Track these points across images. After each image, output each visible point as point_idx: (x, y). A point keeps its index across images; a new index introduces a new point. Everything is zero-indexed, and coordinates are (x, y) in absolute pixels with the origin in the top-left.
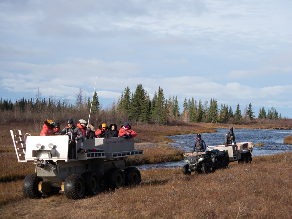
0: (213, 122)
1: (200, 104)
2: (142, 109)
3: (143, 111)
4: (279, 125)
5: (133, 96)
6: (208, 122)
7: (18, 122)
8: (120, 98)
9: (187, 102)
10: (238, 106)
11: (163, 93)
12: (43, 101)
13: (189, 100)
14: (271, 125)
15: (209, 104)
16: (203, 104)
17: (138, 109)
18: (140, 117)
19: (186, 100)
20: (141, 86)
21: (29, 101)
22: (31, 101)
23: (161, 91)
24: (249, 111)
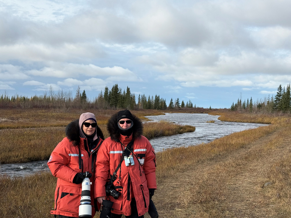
0: (157, 109)
1: (149, 98)
2: (118, 100)
3: (119, 101)
4: (196, 111)
5: (110, 93)
6: (154, 109)
7: (38, 107)
8: (100, 94)
9: (141, 97)
10: (172, 99)
11: (130, 90)
12: (48, 97)
13: (142, 96)
14: (191, 111)
15: (154, 98)
16: (151, 98)
17: (115, 100)
18: (117, 105)
19: (140, 95)
20: (117, 85)
21: (39, 97)
22: (41, 97)
23: (128, 90)
24: (177, 103)
